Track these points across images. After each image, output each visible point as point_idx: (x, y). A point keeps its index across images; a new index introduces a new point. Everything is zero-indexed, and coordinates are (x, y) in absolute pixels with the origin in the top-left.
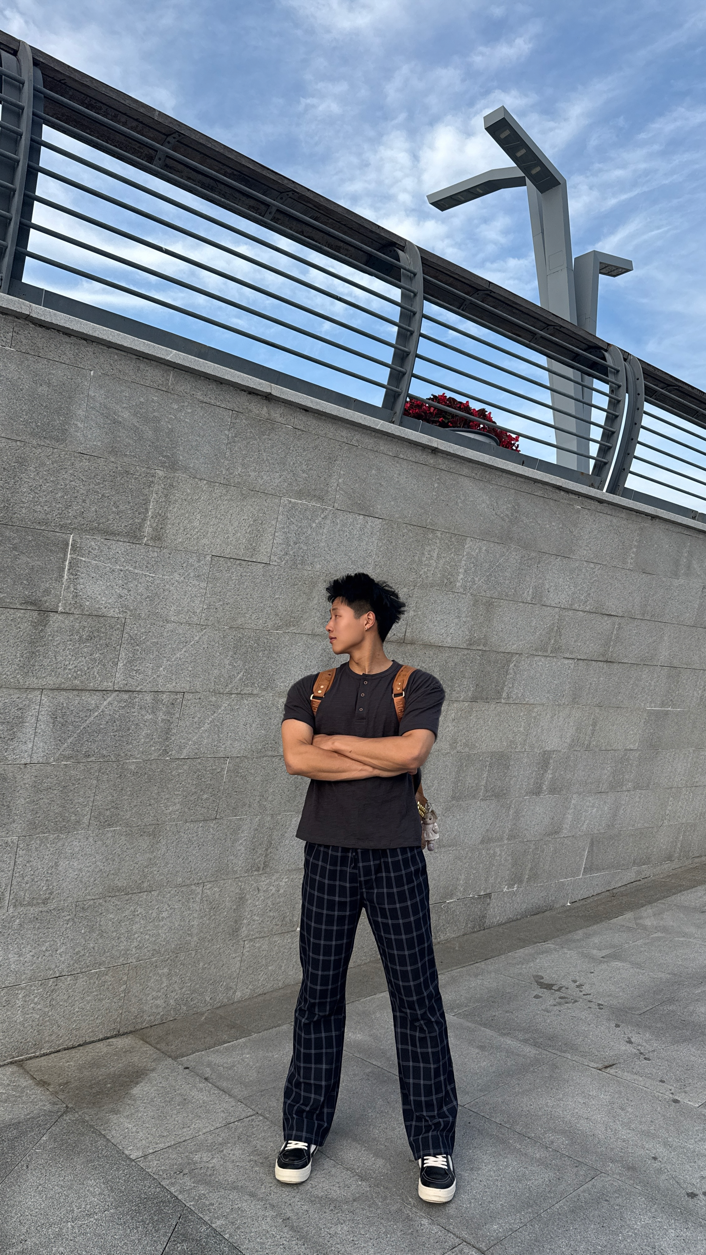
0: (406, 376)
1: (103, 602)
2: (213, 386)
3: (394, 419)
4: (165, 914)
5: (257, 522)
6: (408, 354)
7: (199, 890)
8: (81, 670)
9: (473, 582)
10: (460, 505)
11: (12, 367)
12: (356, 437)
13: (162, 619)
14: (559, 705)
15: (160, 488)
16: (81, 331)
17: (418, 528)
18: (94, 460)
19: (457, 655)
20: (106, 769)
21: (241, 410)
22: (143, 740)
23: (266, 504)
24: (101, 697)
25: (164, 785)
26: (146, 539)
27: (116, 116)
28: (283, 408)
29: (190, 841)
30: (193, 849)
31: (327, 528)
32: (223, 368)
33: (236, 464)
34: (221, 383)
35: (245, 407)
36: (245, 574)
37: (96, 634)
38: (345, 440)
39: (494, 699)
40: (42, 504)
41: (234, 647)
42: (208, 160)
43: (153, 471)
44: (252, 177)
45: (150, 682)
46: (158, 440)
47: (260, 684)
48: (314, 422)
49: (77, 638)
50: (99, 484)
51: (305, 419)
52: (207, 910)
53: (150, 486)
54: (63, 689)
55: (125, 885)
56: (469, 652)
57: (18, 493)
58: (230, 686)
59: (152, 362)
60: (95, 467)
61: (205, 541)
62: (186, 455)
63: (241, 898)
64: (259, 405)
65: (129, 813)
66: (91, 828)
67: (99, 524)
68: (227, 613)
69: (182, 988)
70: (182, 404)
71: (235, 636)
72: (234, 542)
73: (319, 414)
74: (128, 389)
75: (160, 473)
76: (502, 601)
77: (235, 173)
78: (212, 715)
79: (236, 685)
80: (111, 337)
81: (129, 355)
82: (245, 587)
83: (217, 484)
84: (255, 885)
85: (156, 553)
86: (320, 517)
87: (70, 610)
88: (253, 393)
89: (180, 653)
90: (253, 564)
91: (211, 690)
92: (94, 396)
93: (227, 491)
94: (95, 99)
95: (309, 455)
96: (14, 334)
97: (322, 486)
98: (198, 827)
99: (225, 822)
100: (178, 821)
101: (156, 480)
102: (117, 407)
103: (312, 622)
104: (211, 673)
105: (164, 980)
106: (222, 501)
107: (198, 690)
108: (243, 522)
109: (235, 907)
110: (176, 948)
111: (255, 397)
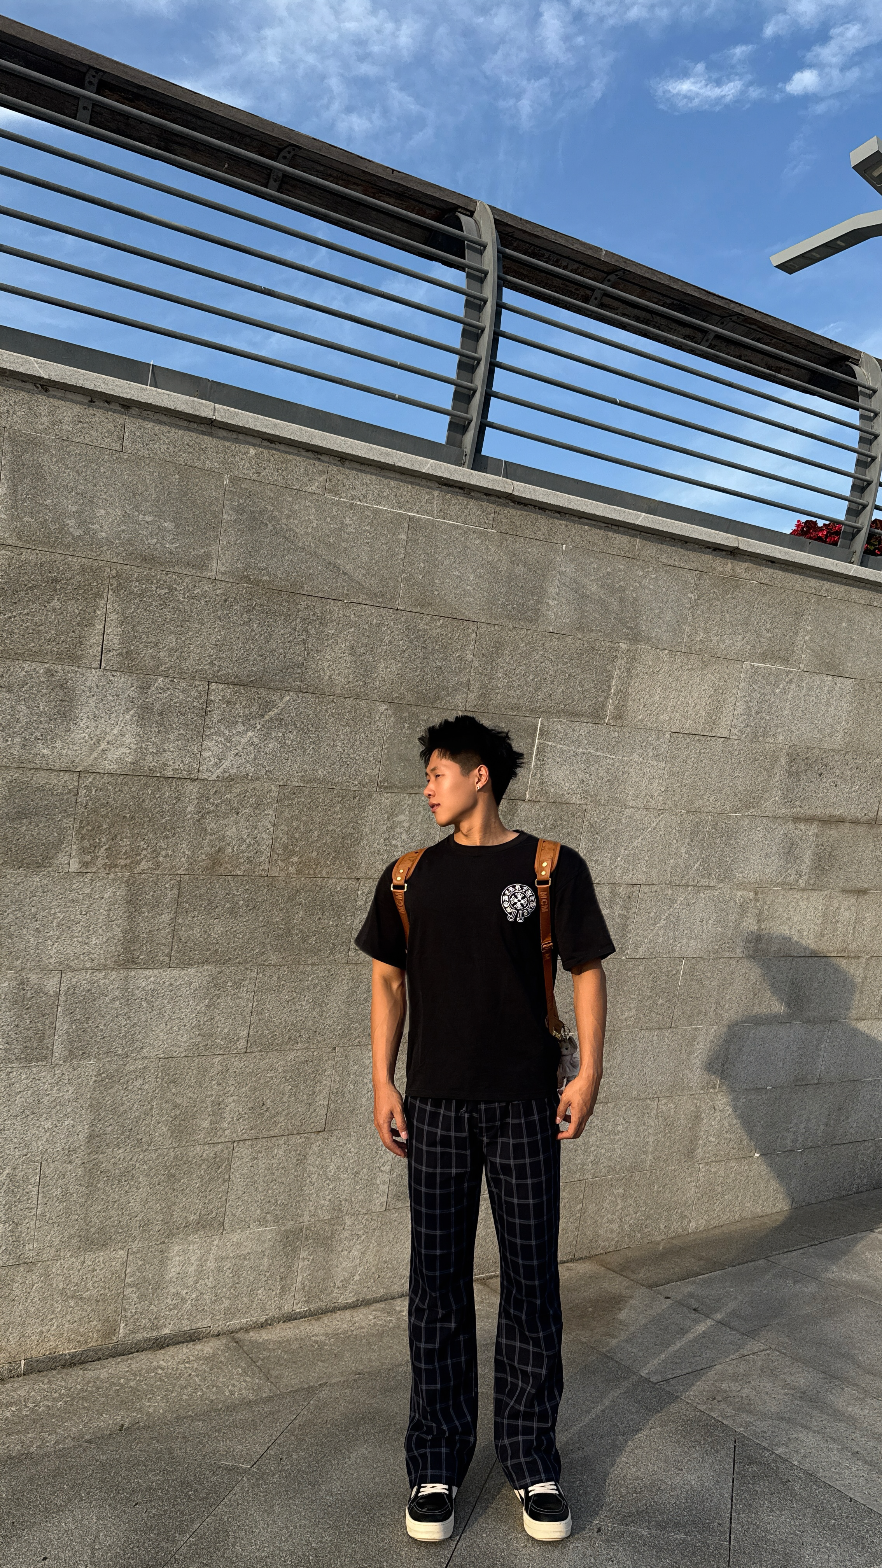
0: (869, 508)
1: (566, 789)
2: (677, 546)
3: (853, 560)
4: (620, 1129)
5: (717, 691)
6: (869, 483)
7: (654, 1105)
11: (493, 549)
12: (827, 586)
13: (620, 805)
15: (623, 662)
16: (558, 504)
18: (563, 638)
21: (705, 570)
23: (728, 671)
25: (621, 987)
26: (607, 718)
28: (746, 562)
29: (645, 1050)
30: (648, 1060)
31: (792, 693)
32: (691, 525)
33: (698, 629)
34: (687, 543)
35: (709, 566)
36: (703, 751)
37: (559, 822)
38: (813, 591)
40: (515, 689)
41: (691, 834)
45: (608, 873)
46: (622, 612)
47: (717, 875)
48: (780, 573)
49: (542, 826)
50: (566, 663)
51: (770, 571)
52: (662, 1127)
53: (613, 661)
57: (494, 678)
58: (687, 877)
59: (620, 528)
60: (563, 646)
61: (665, 717)
62: (648, 624)
63: (696, 1117)
64: (722, 562)
67: (565, 705)
68: (685, 795)
69: (637, 1213)
70: (647, 570)
71: (692, 821)
72: (693, 716)
73: (786, 564)
74: (597, 560)
75: (623, 646)
78: (668, 909)
79: (692, 876)
80: (584, 507)
81: (600, 524)
82: (703, 765)
83: (679, 653)
84: (711, 1103)
85: (616, 733)
86: (785, 681)
87: (536, 797)
88: (719, 549)
89: (637, 841)
90: (713, 739)
91: (668, 882)
92: (566, 571)
93: (688, 660)
94: (538, 247)
95: (774, 612)
96: (496, 515)
97: (787, 645)
98: (653, 1036)
99: (680, 1032)
100: (634, 1028)
101: (619, 654)
102: (586, 580)
103: (772, 803)
104: (667, 863)
105: (619, 1201)
106: (683, 671)
107: (654, 882)
108: (704, 693)
109: (690, 1125)
110: (630, 1166)
111: (720, 553)
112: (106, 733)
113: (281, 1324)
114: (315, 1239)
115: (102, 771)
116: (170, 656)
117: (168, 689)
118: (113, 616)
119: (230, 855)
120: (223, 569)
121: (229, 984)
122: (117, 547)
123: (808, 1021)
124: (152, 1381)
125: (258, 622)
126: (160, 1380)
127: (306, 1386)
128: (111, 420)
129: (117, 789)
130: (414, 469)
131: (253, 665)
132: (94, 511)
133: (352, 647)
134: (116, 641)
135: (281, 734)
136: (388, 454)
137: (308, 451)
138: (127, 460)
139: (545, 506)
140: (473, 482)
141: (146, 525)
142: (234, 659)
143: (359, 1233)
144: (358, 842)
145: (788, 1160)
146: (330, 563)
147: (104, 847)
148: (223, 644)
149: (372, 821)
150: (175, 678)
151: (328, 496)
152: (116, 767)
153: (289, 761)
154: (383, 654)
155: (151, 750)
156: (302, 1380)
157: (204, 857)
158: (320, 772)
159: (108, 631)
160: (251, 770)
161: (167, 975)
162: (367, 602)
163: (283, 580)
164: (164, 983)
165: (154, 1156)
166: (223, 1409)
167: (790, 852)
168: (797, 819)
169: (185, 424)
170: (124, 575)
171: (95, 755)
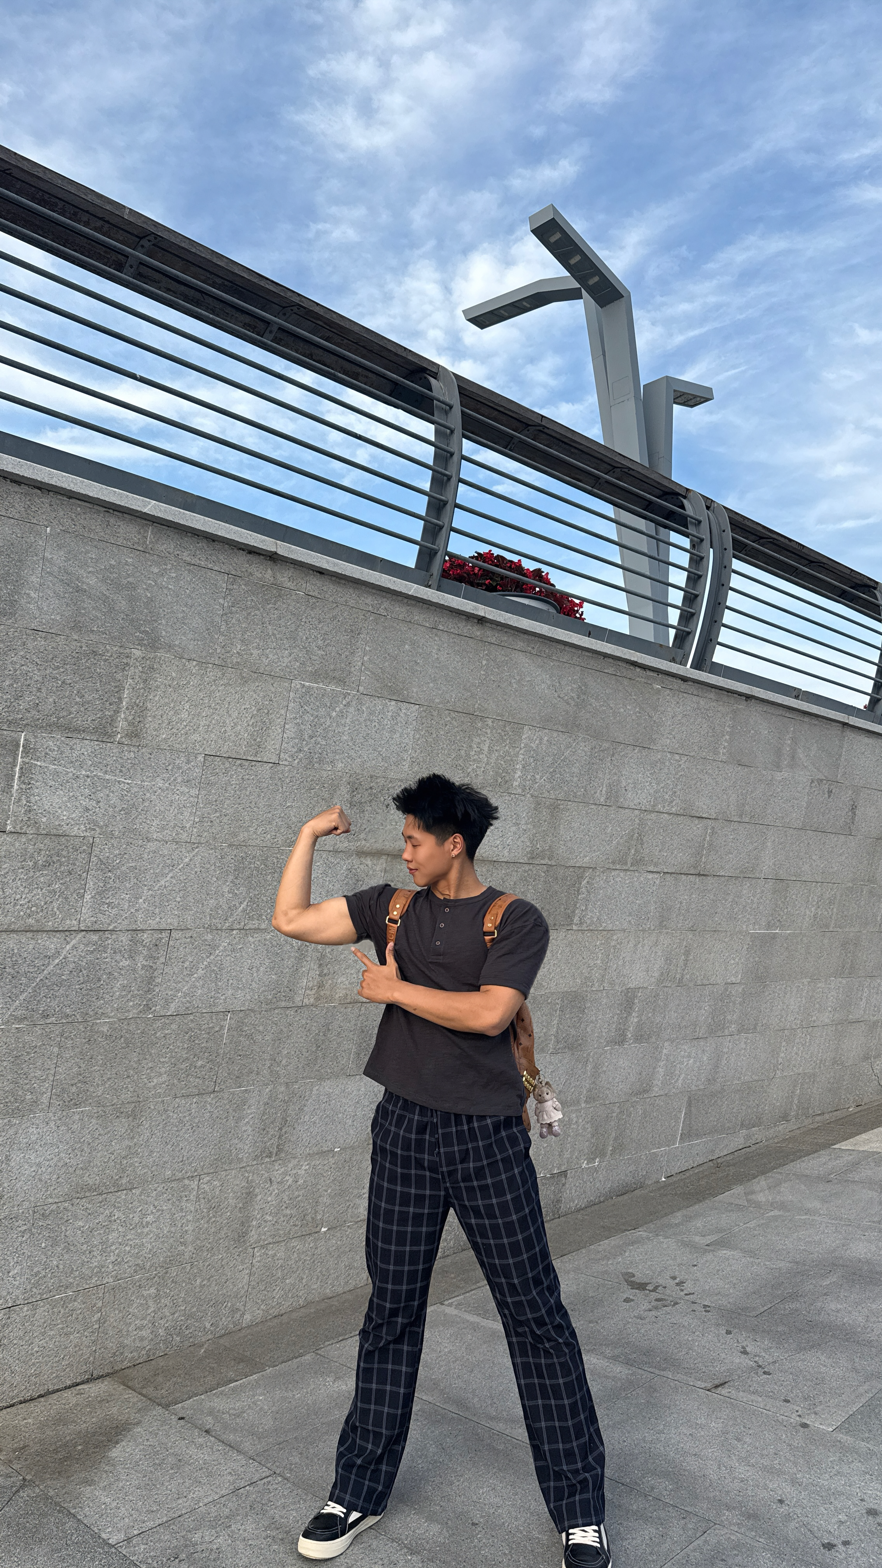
0: (444, 529)
1: (65, 818)
2: (203, 544)
3: (430, 583)
4: (150, 1218)
5: (262, 711)
6: (445, 503)
7: (194, 1184)
8: (36, 905)
9: (534, 780)
10: (515, 686)
12: (385, 604)
13: (141, 838)
14: (644, 931)
15: (137, 671)
16: (33, 477)
17: (464, 715)
18: (52, 638)
19: (517, 871)
20: (71, 1033)
21: (239, 573)
22: (118, 993)
23: (273, 690)
24: (62, 939)
25: (146, 1050)
26: (119, 736)
27: (75, 214)
28: (292, 570)
29: (181, 1121)
30: (185, 1133)
31: (350, 717)
32: (216, 521)
33: (234, 640)
34: (214, 541)
35: (244, 570)
36: (247, 777)
37: (55, 859)
38: (370, 608)
39: (564, 925)
41: (235, 870)
42: (192, 268)
43: (128, 651)
44: (248, 288)
45: (126, 918)
46: (133, 612)
48: (332, 586)
49: (31, 864)
50: (58, 668)
51: (319, 583)
52: (205, 1210)
53: (123, 670)
54: (13, 931)
55: (97, 1182)
56: (531, 867)
58: (230, 920)
59: (125, 515)
60: (53, 648)
61: (196, 737)
62: (169, 630)
63: (248, 1194)
64: (262, 567)
65: (101, 1088)
66: (53, 1109)
67: (59, 718)
69: (174, 1314)
70: (164, 567)
71: (235, 856)
72: (232, 738)
73: (337, 577)
74: (94, 550)
75: (137, 653)
76: (570, 803)
77: (226, 283)
78: (208, 957)
79: (238, 917)
81: (97, 507)
82: (248, 793)
83: (210, 666)
84: (266, 1175)
85: (132, 754)
86: (342, 704)
87: (21, 829)
88: (254, 552)
89: (165, 879)
90: (258, 764)
91: (206, 926)
92: (52, 558)
93: (223, 674)
94: (49, 194)
95: (325, 628)
97: (343, 665)
98: (191, 1104)
99: (226, 1096)
100: (165, 1096)
101: (131, 661)
102: (81, 572)
104: (205, 903)
105: (151, 1303)
106: (217, 686)
107: (189, 927)
108: (244, 712)
109: (241, 1205)
110: (165, 1262)
111: (257, 557)
139: (17, 479)
168: (361, 854)
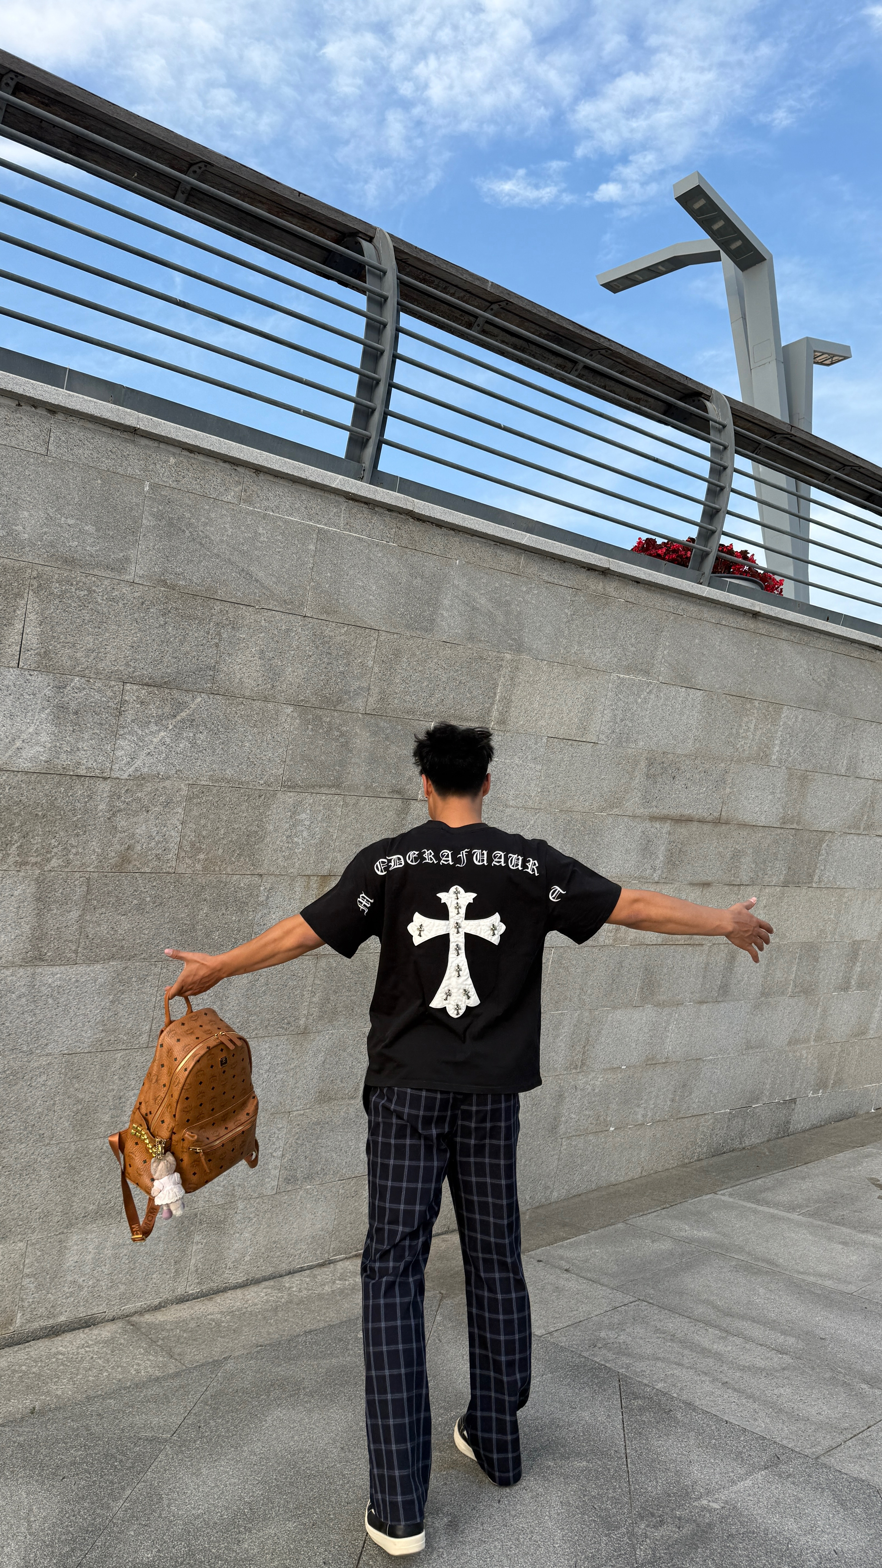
0: (717, 533)
2: (557, 566)
3: (702, 580)
5: (589, 700)
6: (718, 511)
9: (789, 754)
10: (778, 671)
11: (393, 561)
12: (683, 606)
14: (870, 889)
15: (507, 671)
16: (453, 522)
17: (737, 698)
18: (455, 647)
19: (771, 835)
21: (579, 587)
23: (597, 682)
27: (446, 288)
28: (617, 581)
31: (651, 703)
33: (573, 642)
34: (565, 562)
35: (583, 584)
36: (575, 755)
38: (673, 610)
39: (806, 883)
40: (411, 694)
46: (508, 623)
48: (644, 593)
50: (457, 671)
51: (636, 591)
53: (499, 670)
56: (782, 831)
57: (392, 684)
59: (507, 547)
60: (455, 655)
61: (542, 723)
62: (530, 636)
64: (596, 581)
70: (530, 586)
72: (567, 723)
73: (649, 585)
74: (486, 576)
75: (508, 656)
76: (817, 774)
80: (477, 526)
81: (489, 542)
82: (575, 768)
83: (556, 664)
86: (646, 691)
88: (593, 569)
90: (583, 744)
92: (458, 585)
93: (564, 671)
94: (430, 274)
95: (638, 628)
96: (397, 529)
97: (648, 659)
101: (504, 663)
102: (476, 594)
103: (633, 803)
106: (559, 680)
108: (576, 701)
109: (554, 1104)
111: (593, 573)
112: (21, 732)
113: (175, 1307)
114: (208, 1223)
115: (16, 769)
116: (88, 656)
117: (84, 688)
118: (32, 616)
119: (140, 852)
120: (141, 573)
121: (134, 979)
122: (39, 549)
123: (658, 1005)
124: (54, 1366)
125: (173, 625)
126: (63, 1364)
127: (211, 1360)
128: (37, 424)
129: (30, 788)
130: (325, 483)
131: (167, 667)
132: (17, 512)
133: (262, 652)
134: (35, 641)
135: (191, 735)
136: (300, 468)
137: (225, 462)
138: (52, 464)
139: (440, 523)
140: (378, 498)
141: (68, 528)
142: (149, 661)
143: (251, 1216)
144: (262, 839)
145: (638, 1133)
146: (243, 570)
147: (16, 845)
148: (139, 646)
149: (276, 819)
150: (91, 678)
151: (243, 506)
152: (30, 765)
153: (199, 761)
154: (290, 658)
155: (65, 749)
156: (205, 1355)
157: (113, 854)
158: (228, 772)
159: (27, 630)
160: (162, 769)
161: (72, 972)
162: (277, 609)
163: (198, 585)
164: (70, 979)
165: (55, 1150)
166: (133, 1386)
167: (646, 848)
168: (653, 818)
169: (109, 431)
170: (45, 577)
171: (10, 753)
